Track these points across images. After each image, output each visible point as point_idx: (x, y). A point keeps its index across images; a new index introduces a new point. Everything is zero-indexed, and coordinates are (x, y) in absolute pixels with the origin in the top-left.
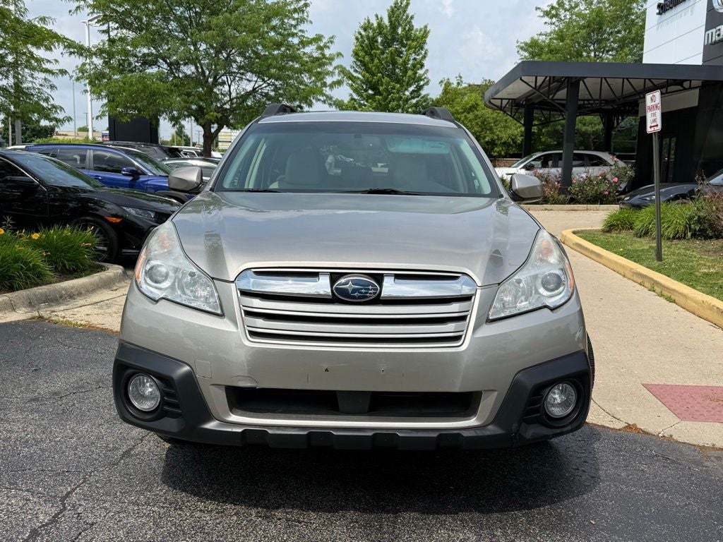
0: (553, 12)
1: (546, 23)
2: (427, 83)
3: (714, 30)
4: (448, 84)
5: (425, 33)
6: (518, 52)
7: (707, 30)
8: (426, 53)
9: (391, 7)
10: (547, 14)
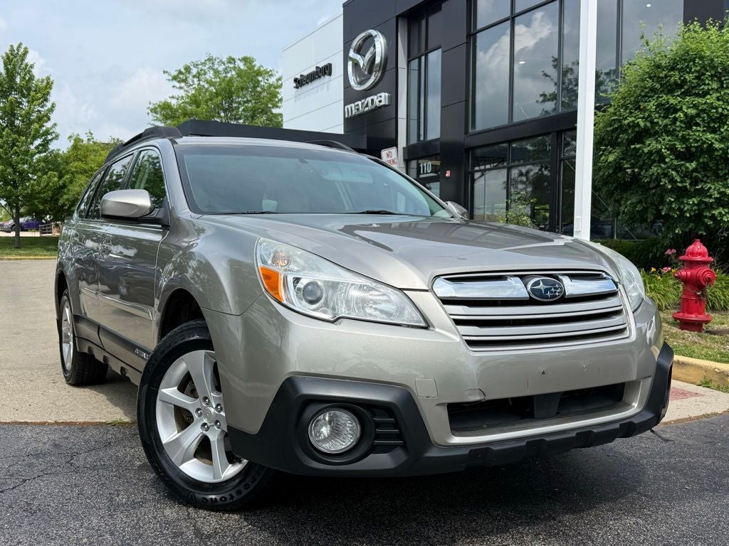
0: (181, 76)
1: (174, 87)
2: (57, 137)
3: (353, 105)
4: (78, 140)
5: (49, 85)
6: (148, 114)
7: (346, 103)
8: (53, 107)
9: (7, 54)
10: (175, 78)
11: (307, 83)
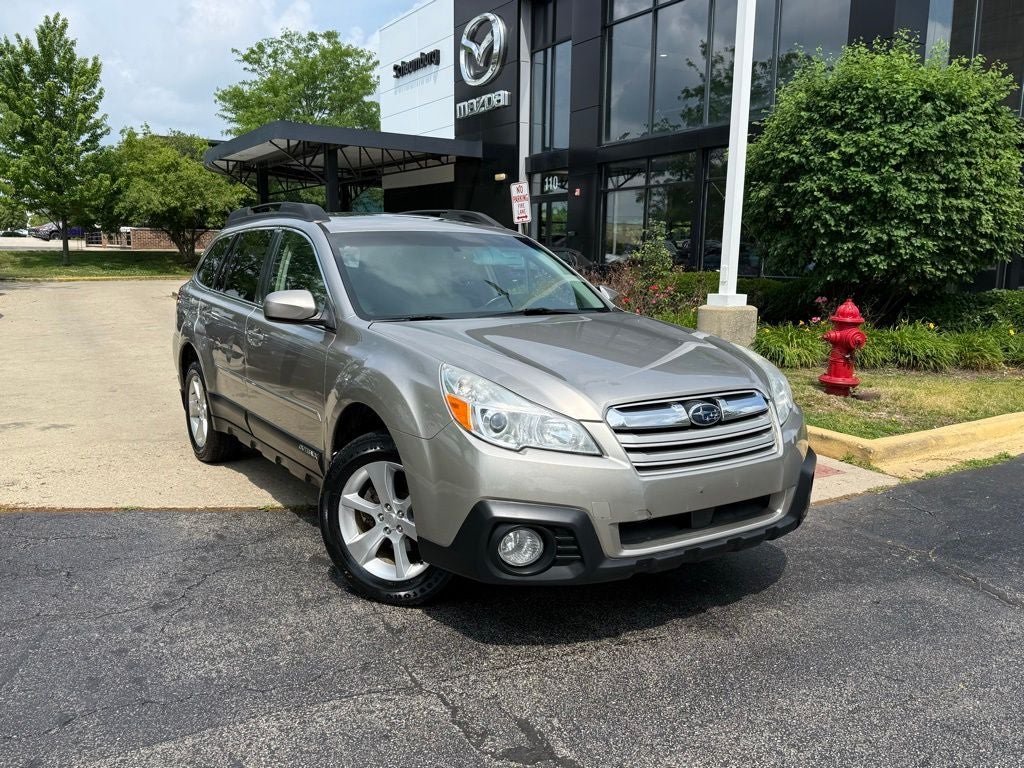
0: (253, 56)
1: (245, 69)
2: (108, 131)
3: (466, 103)
4: (132, 135)
5: (96, 67)
6: (216, 101)
7: (457, 101)
8: (101, 93)
9: (41, 27)
10: (246, 58)
11: (410, 72)
